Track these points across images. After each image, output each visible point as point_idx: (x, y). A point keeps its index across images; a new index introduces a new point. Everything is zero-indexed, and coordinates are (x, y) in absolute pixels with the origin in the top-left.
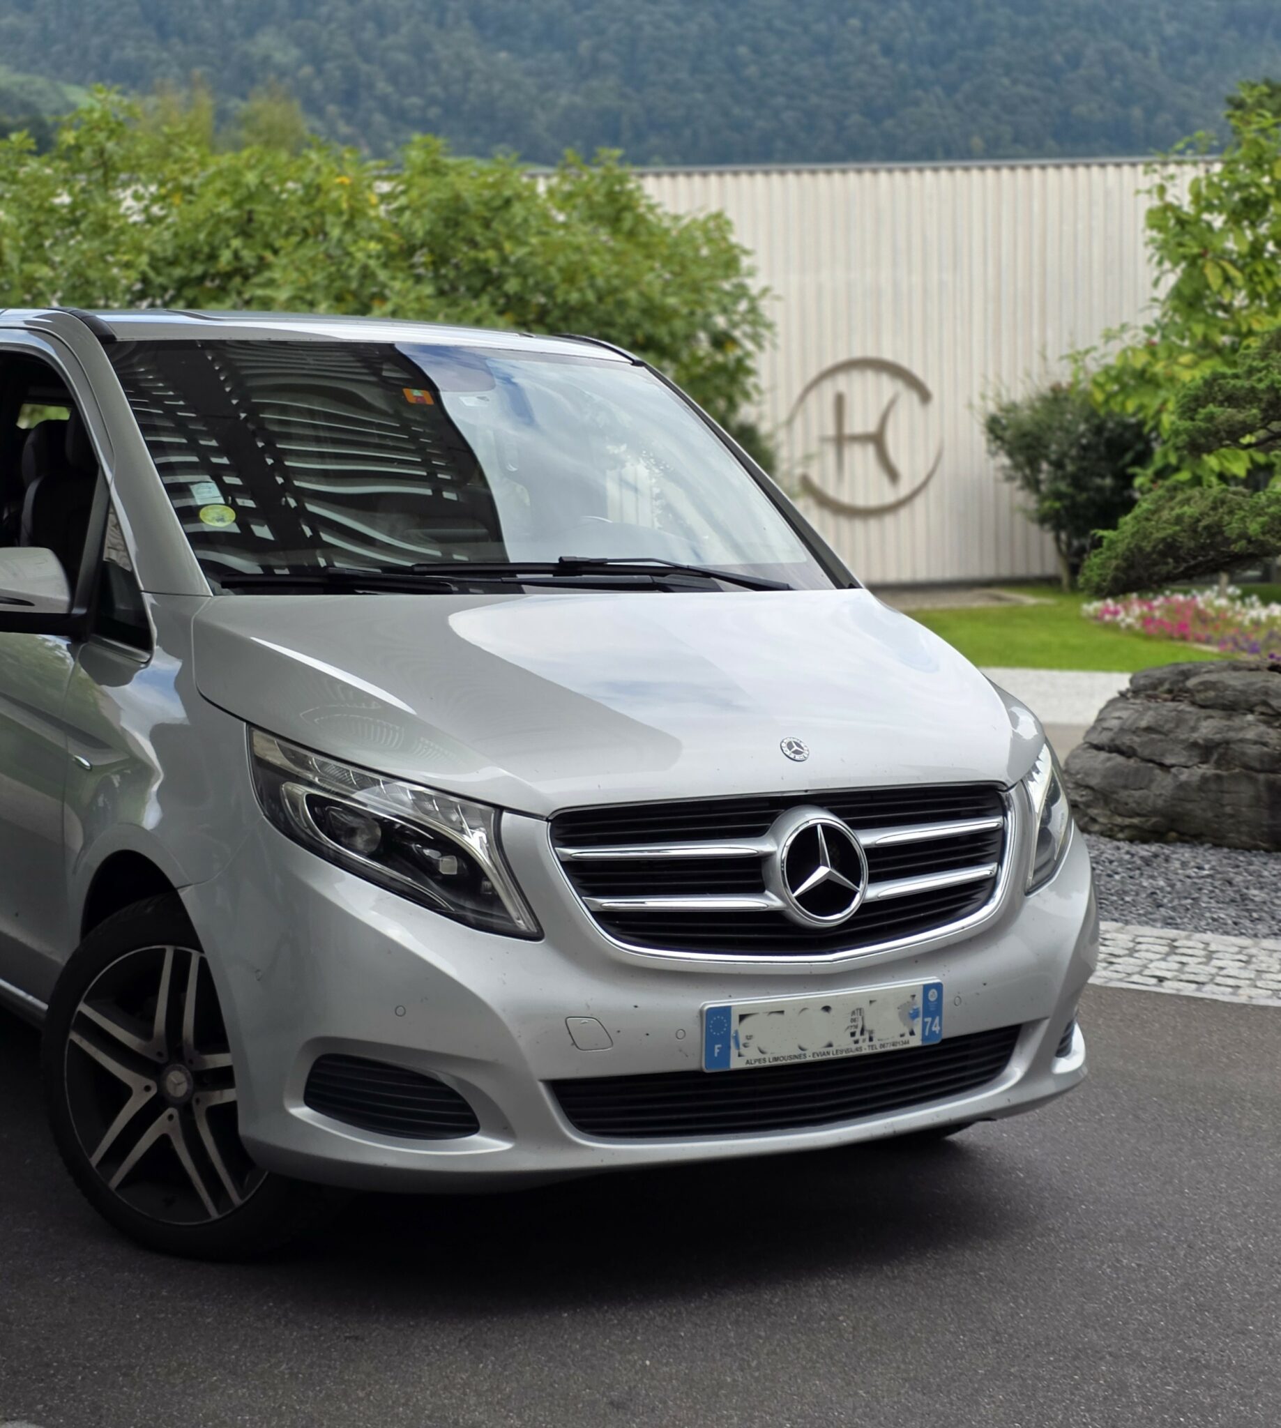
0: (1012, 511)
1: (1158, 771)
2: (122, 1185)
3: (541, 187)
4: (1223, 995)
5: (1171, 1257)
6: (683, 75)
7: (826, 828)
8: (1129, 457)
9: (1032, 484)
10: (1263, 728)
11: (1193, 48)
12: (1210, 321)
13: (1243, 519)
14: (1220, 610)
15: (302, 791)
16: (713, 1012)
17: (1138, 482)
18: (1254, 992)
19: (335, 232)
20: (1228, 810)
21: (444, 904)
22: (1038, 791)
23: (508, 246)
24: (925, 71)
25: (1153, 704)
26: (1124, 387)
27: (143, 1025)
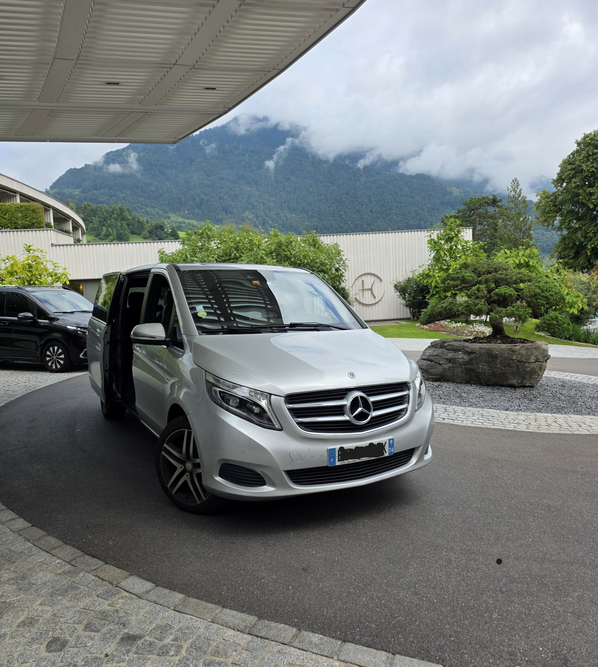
0: (400, 304)
1: (438, 366)
2: (176, 493)
3: (299, 239)
4: (459, 423)
5: (458, 510)
6: (330, 218)
7: (361, 397)
8: (425, 292)
9: (404, 298)
10: (463, 355)
11: (434, 210)
12: (442, 263)
13: (457, 307)
14: (446, 325)
15: (218, 389)
16: (331, 450)
17: (427, 297)
18: (467, 422)
19: (255, 249)
20: (456, 374)
21: (255, 421)
22: (417, 383)
23: (291, 251)
24: (379, 215)
25: (436, 349)
26: (423, 278)
27: (179, 450)
